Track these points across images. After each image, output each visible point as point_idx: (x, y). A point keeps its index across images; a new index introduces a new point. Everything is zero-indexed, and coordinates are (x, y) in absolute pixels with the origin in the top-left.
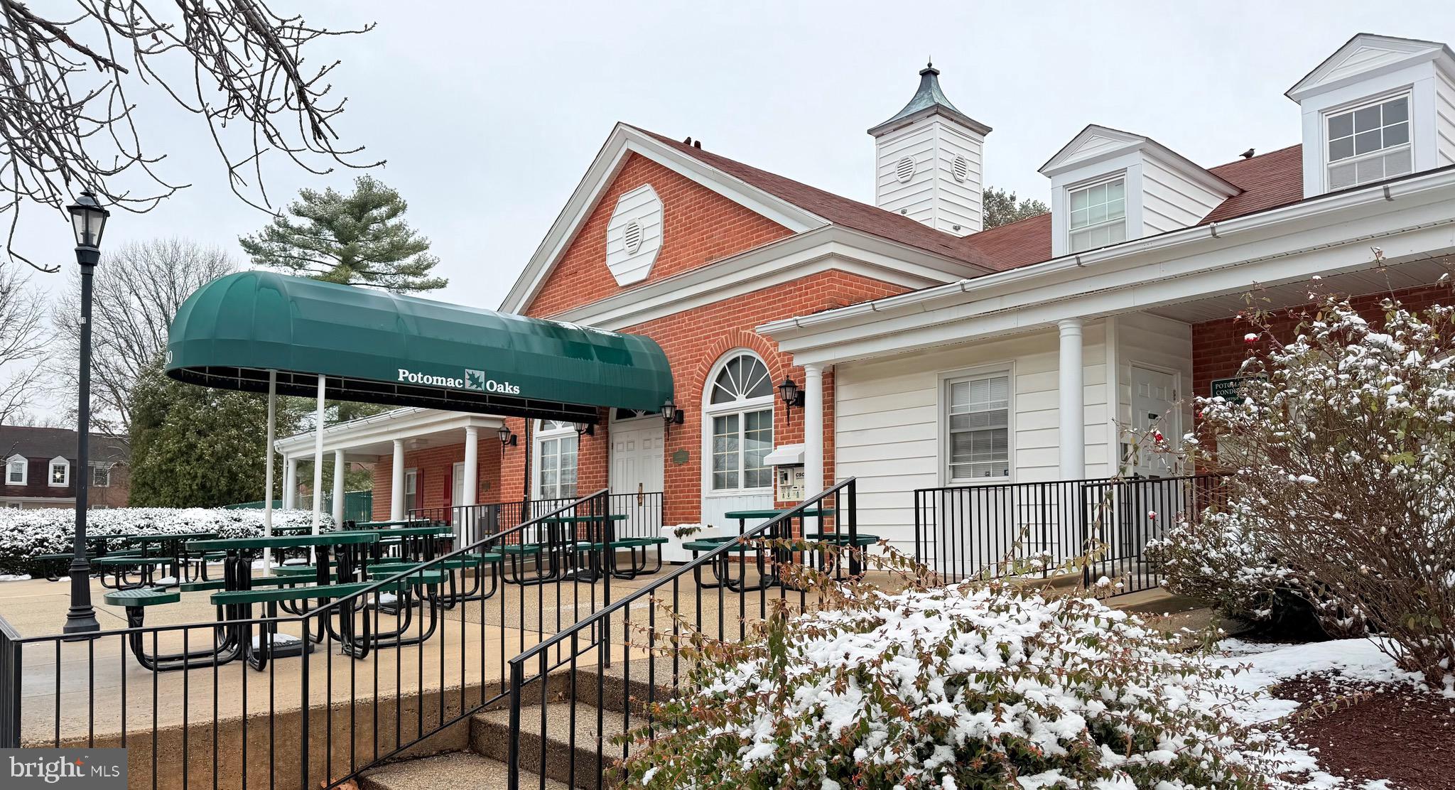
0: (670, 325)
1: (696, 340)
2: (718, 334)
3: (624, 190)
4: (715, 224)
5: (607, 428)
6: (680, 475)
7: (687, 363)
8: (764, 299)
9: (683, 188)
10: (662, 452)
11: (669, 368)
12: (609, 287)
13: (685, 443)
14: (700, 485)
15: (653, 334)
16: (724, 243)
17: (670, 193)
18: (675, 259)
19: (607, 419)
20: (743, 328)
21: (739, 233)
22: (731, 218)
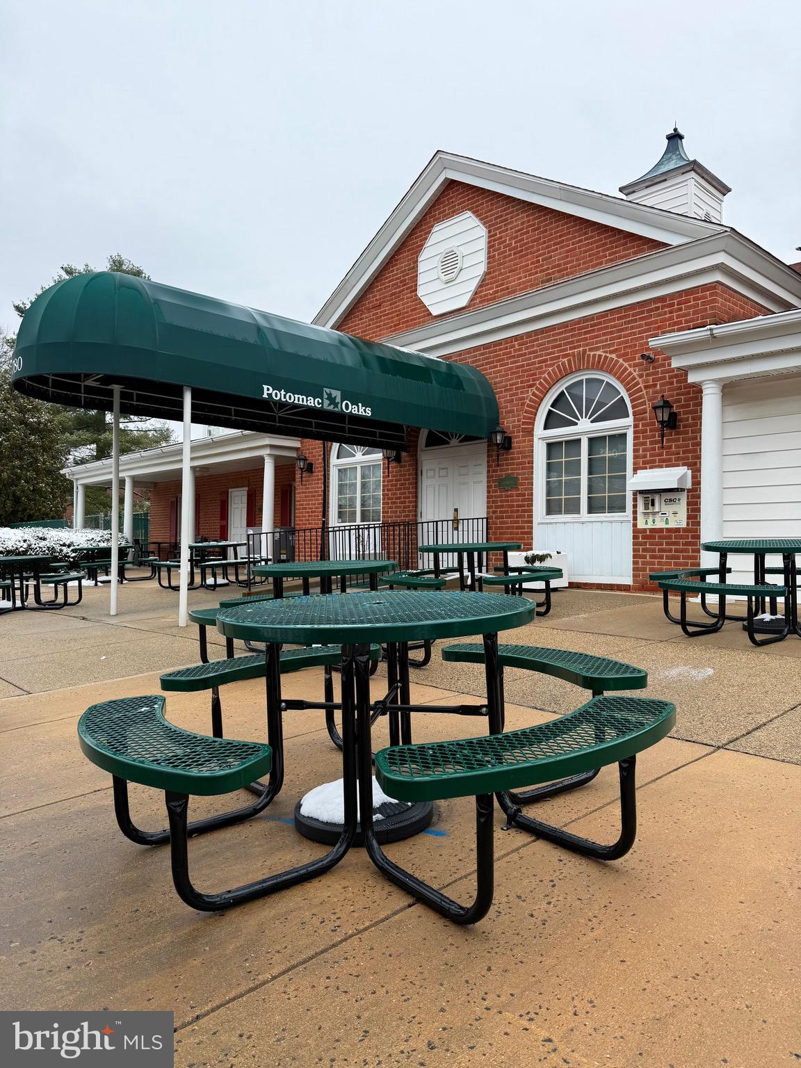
0: (495, 351)
1: (528, 365)
2: (558, 357)
3: (438, 220)
4: (555, 244)
5: (416, 455)
6: (508, 501)
7: (517, 389)
8: (619, 318)
9: (513, 212)
10: (484, 478)
11: (494, 394)
12: (419, 318)
13: (512, 469)
14: (532, 511)
15: (473, 362)
16: (565, 264)
17: (496, 219)
18: (502, 285)
19: (416, 446)
20: (591, 350)
21: (585, 251)
22: (575, 237)
